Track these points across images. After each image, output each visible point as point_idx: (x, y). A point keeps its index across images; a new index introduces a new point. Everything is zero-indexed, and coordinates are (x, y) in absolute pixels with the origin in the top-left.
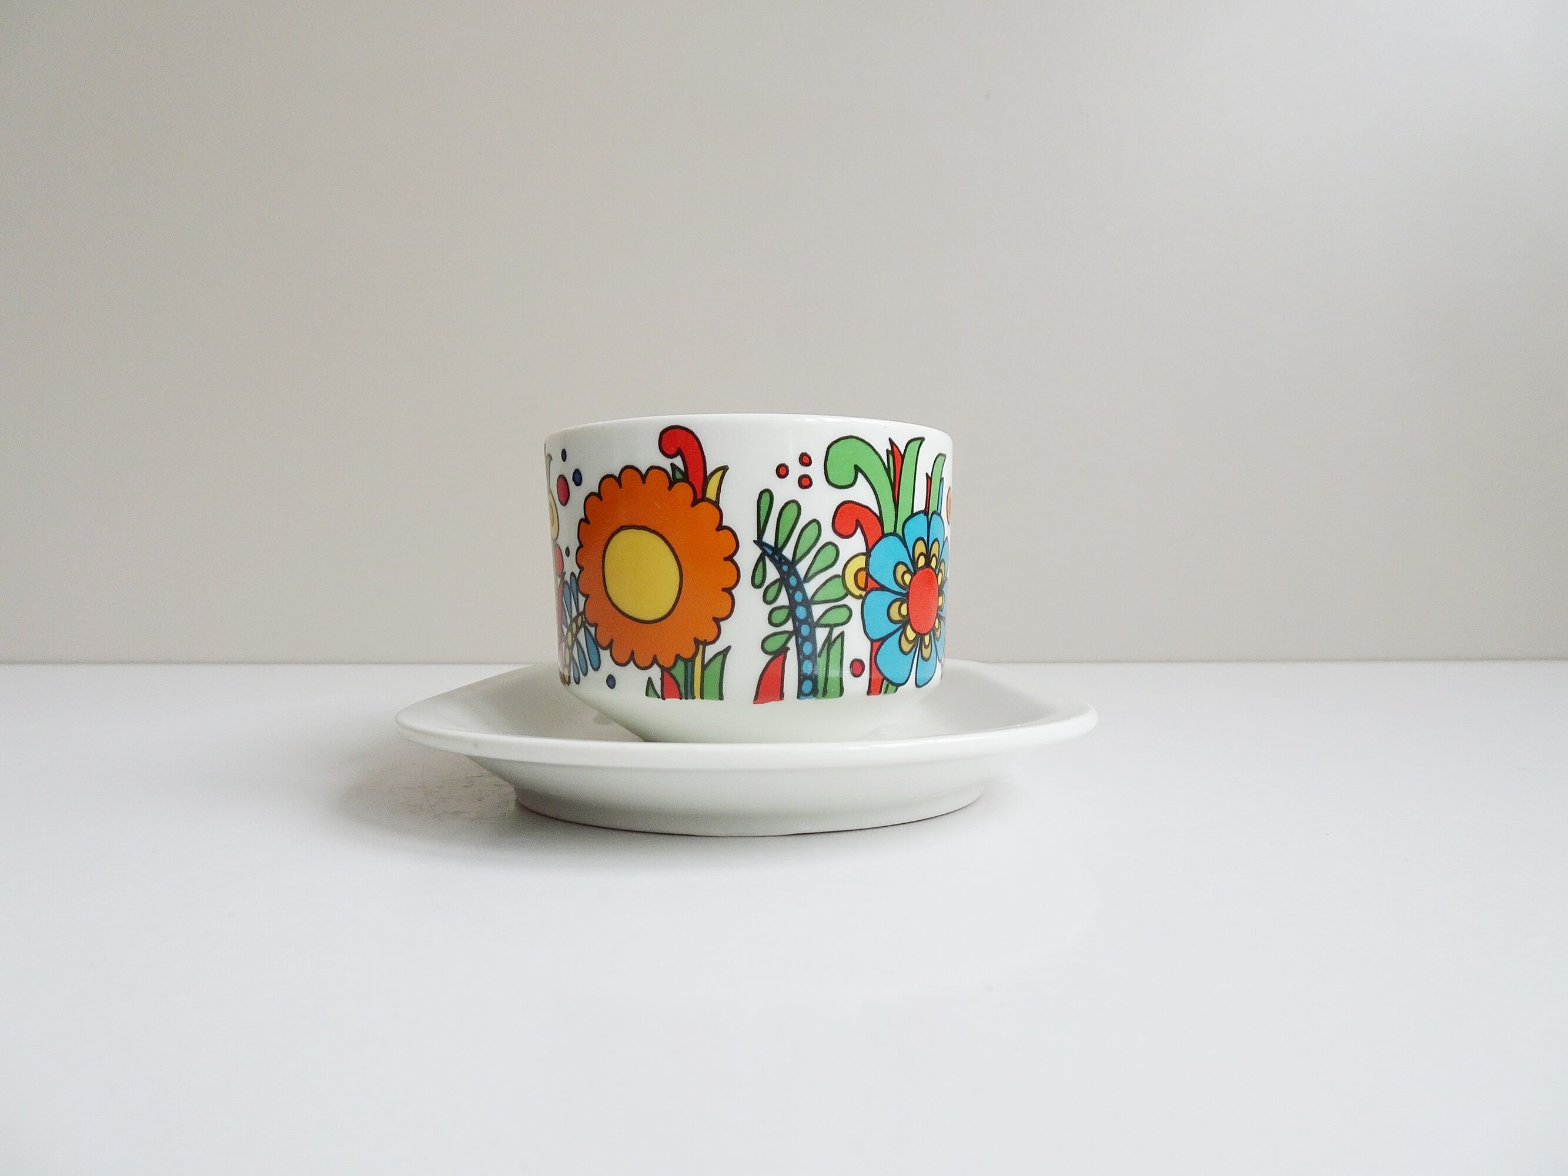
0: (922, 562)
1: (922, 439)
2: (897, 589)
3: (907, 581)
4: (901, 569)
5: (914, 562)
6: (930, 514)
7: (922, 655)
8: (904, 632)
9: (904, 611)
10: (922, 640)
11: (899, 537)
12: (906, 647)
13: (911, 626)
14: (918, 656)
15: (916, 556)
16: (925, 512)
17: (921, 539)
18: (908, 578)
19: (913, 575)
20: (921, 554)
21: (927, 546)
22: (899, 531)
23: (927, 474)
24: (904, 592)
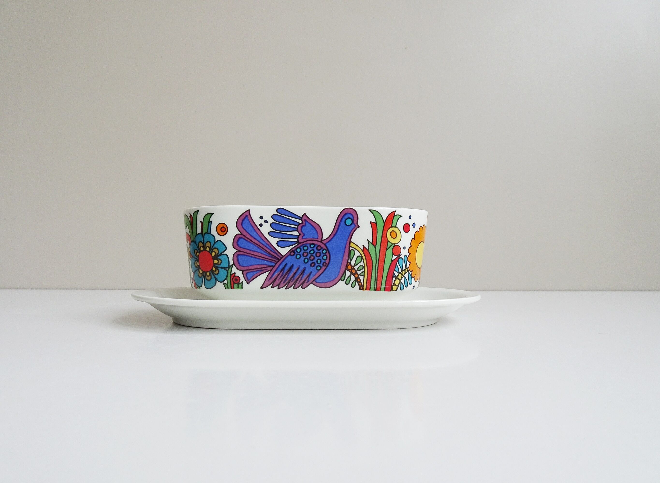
0: (202, 249)
1: (198, 211)
2: (195, 257)
3: (198, 255)
4: (196, 251)
5: (199, 249)
6: (203, 234)
7: (206, 278)
8: (199, 271)
9: (198, 264)
10: (206, 274)
11: (194, 242)
12: (200, 275)
13: (201, 269)
14: (205, 279)
15: (200, 246)
16: (202, 233)
17: (201, 242)
18: (198, 254)
19: (199, 253)
20: (201, 247)
21: (203, 244)
22: (194, 240)
23: (201, 221)
24: (198, 258)
